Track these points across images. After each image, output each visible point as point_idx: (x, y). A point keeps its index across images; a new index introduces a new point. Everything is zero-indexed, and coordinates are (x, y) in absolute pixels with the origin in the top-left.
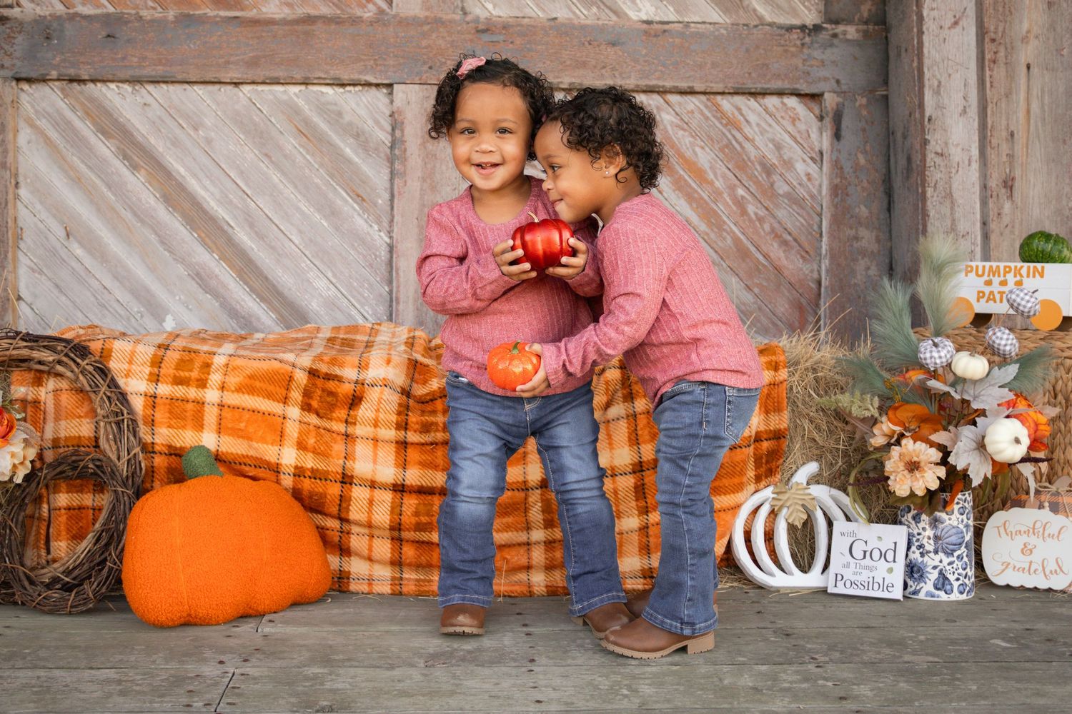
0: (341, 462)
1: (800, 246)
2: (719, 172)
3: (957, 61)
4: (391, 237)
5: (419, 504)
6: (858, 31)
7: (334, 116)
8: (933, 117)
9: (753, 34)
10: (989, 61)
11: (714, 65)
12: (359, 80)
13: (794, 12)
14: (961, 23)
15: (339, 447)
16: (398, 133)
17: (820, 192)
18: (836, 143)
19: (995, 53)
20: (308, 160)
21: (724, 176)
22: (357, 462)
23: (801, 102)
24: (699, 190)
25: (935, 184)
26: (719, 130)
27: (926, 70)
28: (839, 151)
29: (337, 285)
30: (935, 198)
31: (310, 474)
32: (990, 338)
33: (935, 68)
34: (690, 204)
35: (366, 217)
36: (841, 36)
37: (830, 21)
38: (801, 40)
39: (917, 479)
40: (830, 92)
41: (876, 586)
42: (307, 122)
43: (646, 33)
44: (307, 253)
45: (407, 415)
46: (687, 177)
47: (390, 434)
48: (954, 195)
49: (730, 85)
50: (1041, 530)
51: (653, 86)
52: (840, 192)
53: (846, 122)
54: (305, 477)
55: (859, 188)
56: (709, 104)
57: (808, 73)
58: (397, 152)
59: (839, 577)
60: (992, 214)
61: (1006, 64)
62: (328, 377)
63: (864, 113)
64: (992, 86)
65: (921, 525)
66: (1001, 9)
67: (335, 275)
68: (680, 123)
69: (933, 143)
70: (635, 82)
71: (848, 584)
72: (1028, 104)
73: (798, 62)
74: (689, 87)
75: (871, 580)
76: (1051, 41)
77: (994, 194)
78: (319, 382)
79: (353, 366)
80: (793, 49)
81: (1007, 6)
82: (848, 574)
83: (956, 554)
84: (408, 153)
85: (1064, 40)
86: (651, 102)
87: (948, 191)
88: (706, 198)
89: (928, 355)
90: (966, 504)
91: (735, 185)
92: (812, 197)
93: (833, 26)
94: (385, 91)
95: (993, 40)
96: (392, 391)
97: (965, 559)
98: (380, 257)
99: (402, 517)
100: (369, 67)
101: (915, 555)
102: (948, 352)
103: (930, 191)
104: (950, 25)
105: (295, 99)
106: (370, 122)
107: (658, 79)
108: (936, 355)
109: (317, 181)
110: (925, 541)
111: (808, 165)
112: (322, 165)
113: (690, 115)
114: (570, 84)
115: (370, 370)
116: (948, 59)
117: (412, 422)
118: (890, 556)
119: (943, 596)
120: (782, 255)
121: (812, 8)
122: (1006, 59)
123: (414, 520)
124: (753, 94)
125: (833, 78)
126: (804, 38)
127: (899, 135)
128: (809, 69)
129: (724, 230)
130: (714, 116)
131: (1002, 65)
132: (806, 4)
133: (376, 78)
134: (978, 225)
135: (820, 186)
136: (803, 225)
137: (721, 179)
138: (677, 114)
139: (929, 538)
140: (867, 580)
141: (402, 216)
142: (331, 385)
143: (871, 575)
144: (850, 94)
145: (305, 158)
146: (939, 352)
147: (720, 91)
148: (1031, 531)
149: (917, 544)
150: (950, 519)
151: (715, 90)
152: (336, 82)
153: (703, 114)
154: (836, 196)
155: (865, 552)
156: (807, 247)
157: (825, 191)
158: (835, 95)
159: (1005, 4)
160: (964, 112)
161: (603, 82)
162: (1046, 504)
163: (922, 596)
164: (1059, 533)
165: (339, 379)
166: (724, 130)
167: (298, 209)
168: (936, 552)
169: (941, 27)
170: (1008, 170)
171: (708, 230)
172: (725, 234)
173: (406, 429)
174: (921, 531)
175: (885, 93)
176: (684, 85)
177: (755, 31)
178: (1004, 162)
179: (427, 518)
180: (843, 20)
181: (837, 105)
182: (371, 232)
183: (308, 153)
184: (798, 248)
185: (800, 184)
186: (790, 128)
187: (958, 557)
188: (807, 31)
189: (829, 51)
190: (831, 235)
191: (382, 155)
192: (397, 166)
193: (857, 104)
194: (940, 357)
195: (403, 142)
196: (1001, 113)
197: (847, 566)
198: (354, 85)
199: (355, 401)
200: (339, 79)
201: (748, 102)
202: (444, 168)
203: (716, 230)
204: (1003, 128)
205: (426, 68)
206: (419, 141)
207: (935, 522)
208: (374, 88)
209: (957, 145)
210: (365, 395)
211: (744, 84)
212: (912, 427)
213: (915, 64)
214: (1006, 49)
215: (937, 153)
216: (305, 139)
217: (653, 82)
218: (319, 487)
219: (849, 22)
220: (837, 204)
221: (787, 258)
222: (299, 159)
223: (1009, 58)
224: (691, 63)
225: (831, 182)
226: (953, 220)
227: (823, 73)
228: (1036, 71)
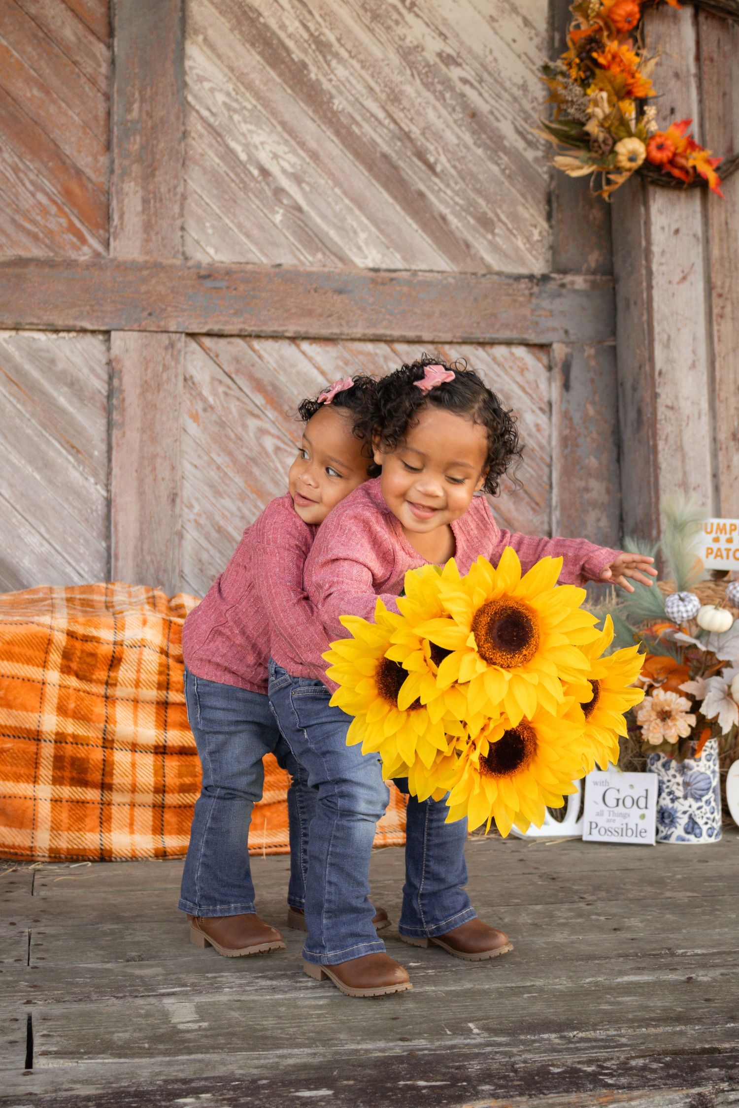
0: (102, 725)
1: (530, 497)
3: (686, 315)
4: (108, 491)
5: (182, 766)
6: (586, 281)
7: (48, 363)
8: (664, 371)
9: (481, 283)
10: (717, 315)
11: (443, 314)
12: (75, 326)
13: (522, 261)
14: (689, 278)
15: (100, 709)
16: (116, 382)
17: (549, 442)
18: (565, 393)
19: (723, 308)
20: (18, 410)
22: (118, 725)
23: (529, 352)
25: (667, 437)
27: (655, 324)
28: (568, 402)
29: (51, 541)
30: (666, 451)
31: (71, 740)
32: (731, 592)
33: (665, 322)
35: (81, 468)
36: (569, 287)
37: (558, 271)
38: (530, 289)
39: (670, 728)
40: (558, 342)
41: (630, 832)
42: (18, 369)
43: (374, 281)
44: (18, 507)
45: (168, 675)
47: (152, 694)
48: (685, 448)
49: (458, 335)
51: (380, 335)
53: (575, 373)
54: (66, 743)
55: (588, 439)
57: (537, 323)
58: (115, 402)
59: (594, 825)
60: (722, 467)
61: (733, 319)
62: (86, 639)
63: (593, 363)
64: (719, 340)
65: (672, 772)
66: (727, 265)
67: (48, 531)
69: (663, 396)
70: (362, 331)
71: (603, 831)
73: (526, 312)
74: (417, 337)
75: (624, 826)
77: (724, 447)
78: (78, 644)
79: (109, 627)
80: (521, 299)
81: (733, 263)
82: (602, 822)
83: (704, 799)
84: (127, 403)
86: (378, 351)
87: (679, 444)
89: (675, 609)
90: (712, 751)
92: (542, 447)
93: (561, 276)
94: (101, 337)
95: (720, 296)
96: (151, 652)
97: (713, 804)
98: (96, 511)
99: (166, 779)
100: (85, 313)
101: (666, 802)
102: (694, 606)
103: (661, 445)
104: (679, 280)
105: (5, 345)
106: (85, 370)
107: (386, 328)
108: (682, 609)
109: (29, 431)
110: (674, 788)
111: (537, 415)
112: (33, 415)
114: (295, 332)
115: (126, 630)
116: (677, 314)
117: (174, 682)
118: (642, 803)
119: (693, 840)
120: (512, 506)
121: (540, 257)
122: (733, 314)
123: (178, 781)
124: (482, 344)
125: (562, 328)
126: (533, 287)
127: (628, 386)
128: (538, 318)
131: (729, 320)
132: (534, 253)
133: (92, 324)
134: (709, 477)
135: (550, 436)
136: (532, 476)
139: (678, 784)
140: (620, 827)
141: (121, 468)
142: (89, 647)
143: (625, 821)
144: (579, 345)
145: (15, 407)
146: (685, 606)
147: (449, 340)
149: (667, 790)
150: (698, 766)
151: (443, 340)
152: (50, 328)
154: (566, 447)
155: (618, 800)
156: (538, 499)
157: (554, 442)
158: (564, 345)
159: (731, 259)
160: (693, 366)
161: (330, 331)
163: (673, 840)
165: (96, 640)
167: (8, 461)
168: (685, 797)
169: (670, 282)
173: (167, 689)
174: (670, 778)
175: (612, 343)
176: (411, 334)
177: (483, 280)
178: (732, 416)
179: (190, 779)
180: (571, 270)
181: (566, 355)
182: (87, 484)
183: (19, 401)
184: (530, 500)
185: (529, 435)
186: (519, 378)
187: (706, 802)
188: (535, 281)
189: (557, 301)
190: (562, 487)
191: (98, 405)
192: (116, 416)
193: (586, 354)
194: (687, 611)
195: (122, 391)
196: (729, 367)
197: (600, 814)
198: (69, 330)
199: (114, 662)
200: (52, 325)
201: (476, 352)
202: (164, 418)
204: (731, 381)
205: (145, 314)
206: (138, 391)
207: (683, 769)
208: (89, 337)
209: (687, 399)
210: (124, 656)
211: (472, 334)
212: (660, 679)
213: (645, 318)
214: (733, 304)
215: (667, 407)
216: (15, 388)
217: (380, 331)
218: (82, 752)
219: (577, 271)
220: (567, 455)
221: (517, 510)
222: (9, 408)
223: (736, 313)
224: (419, 312)
225: (560, 433)
226: (685, 473)
227: (551, 323)
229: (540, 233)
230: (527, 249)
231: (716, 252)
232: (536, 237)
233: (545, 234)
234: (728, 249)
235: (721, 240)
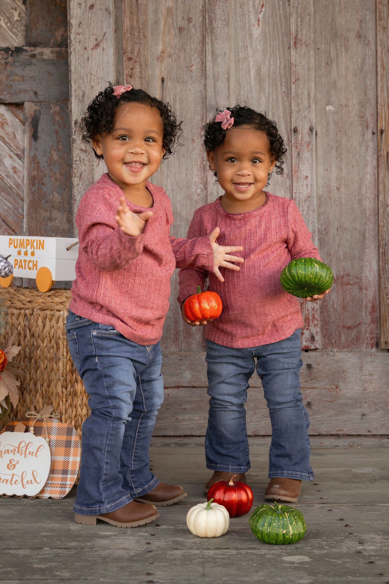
1: (7, 225)
3: (98, 75)
6: (52, 52)
8: (78, 121)
10: (127, 75)
13: (5, 38)
14: (101, 45)
17: (23, 181)
18: (33, 142)
19: (132, 69)
23: (8, 110)
25: (81, 175)
28: (36, 149)
33: (81, 81)
36: (38, 57)
37: (29, 44)
38: (5, 59)
40: (29, 101)
50: (24, 449)
52: (37, 182)
53: (42, 126)
55: (53, 179)
57: (11, 86)
63: (58, 118)
66: (136, 34)
69: (78, 142)
73: (2, 77)
76: (182, 60)
81: (141, 32)
85: (193, 59)
87: (91, 180)
92: (18, 186)
93: (32, 48)
95: (130, 59)
103: (75, 180)
104: (92, 47)
111: (14, 160)
116: (91, 74)
121: (19, 34)
122: (141, 74)
125: (32, 90)
126: (8, 58)
128: (11, 83)
131: (137, 79)
132: (14, 30)
135: (23, 177)
136: (9, 208)
144: (46, 103)
148: (17, 449)
154: (34, 185)
157: (26, 181)
158: (33, 104)
159: (140, 29)
162: (32, 429)
164: (37, 451)
169: (85, 49)
180: (40, 44)
181: (35, 112)
184: (6, 227)
185: (7, 176)
188: (10, 52)
189: (28, 68)
190: (29, 216)
193: (52, 111)
214: (141, 65)
215: (81, 150)
219: (46, 45)
220: (35, 191)
223: (143, 73)
225: (29, 175)
227: (23, 86)
228: (169, 83)
229: (20, 14)
230: (8, 28)
231: (127, 24)
232: (16, 18)
233: (23, 15)
234: (138, 21)
235: (131, 13)
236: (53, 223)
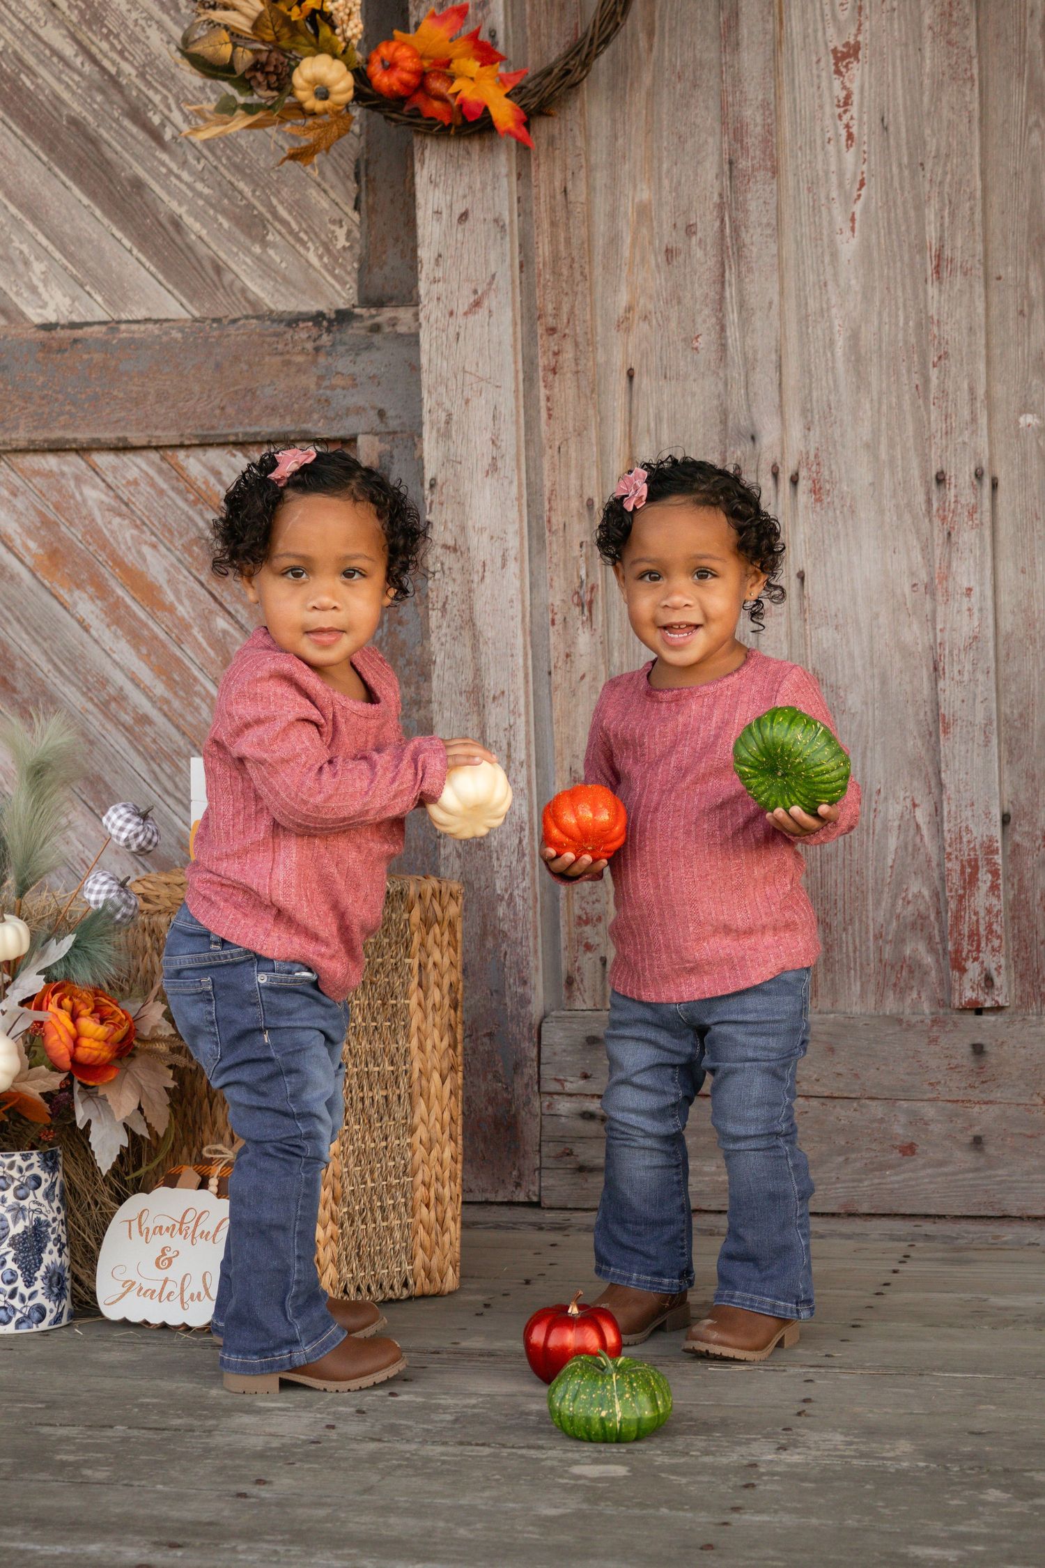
2: (183, 589)
3: (480, 374)
8: (439, 481)
9: (228, 335)
10: (545, 369)
11: (162, 397)
13: (316, 288)
14: (486, 303)
19: (556, 354)
21: (191, 596)
24: (151, 623)
25: (444, 604)
26: (183, 512)
27: (424, 395)
30: (444, 630)
33: (442, 389)
34: (136, 647)
36: (387, 329)
37: (366, 301)
38: (315, 341)
40: (367, 433)
43: (44, 347)
46: (128, 601)
48: (478, 624)
49: (189, 431)
50: (192, 1225)
51: (57, 441)
56: (165, 466)
57: (327, 401)
60: (555, 655)
61: (577, 372)
64: (550, 416)
66: (565, 271)
68: (113, 502)
69: (438, 528)
70: (27, 436)
72: (631, 446)
73: (309, 381)
74: (119, 439)
76: (673, 324)
77: (559, 618)
80: (300, 359)
81: (576, 265)
85: (699, 320)
86: (65, 469)
87: (466, 616)
88: (162, 636)
91: (211, 612)
93: (373, 311)
95: (552, 331)
103: (434, 620)
104: (466, 308)
107: (64, 427)
113: (132, 488)
116: (465, 372)
121: (348, 278)
122: (577, 364)
124: (241, 445)
125: (373, 408)
126: (320, 336)
128: (328, 392)
129: (197, 694)
130: (173, 488)
131: (569, 375)
132: (337, 271)
137: (186, 602)
138: (109, 486)
144: (405, 435)
147: (175, 441)
151: (165, 442)
153: (153, 484)
158: (377, 439)
159: (573, 259)
160: (494, 468)
162: (213, 1182)
166: (191, 512)
169: (451, 314)
170: (583, 573)
171: (168, 695)
172: (197, 700)
176: (108, 435)
177: (232, 330)
178: (573, 559)
180: (391, 299)
181: (380, 457)
188: (325, 323)
189: (365, 356)
196: (568, 466)
201: (233, 459)
203: (181, 693)
204: (572, 493)
209: (482, 530)
211: (213, 428)
214: (576, 345)
215: (445, 547)
217: (57, 434)
219: (402, 301)
223: (582, 362)
224: (121, 395)
226: (477, 671)
227: (356, 399)
228: (645, 381)
229: (349, 233)
230: (325, 266)
231: (543, 249)
232: (342, 242)
233: (357, 234)
234: (568, 241)
235: (553, 224)
236: (422, 712)
